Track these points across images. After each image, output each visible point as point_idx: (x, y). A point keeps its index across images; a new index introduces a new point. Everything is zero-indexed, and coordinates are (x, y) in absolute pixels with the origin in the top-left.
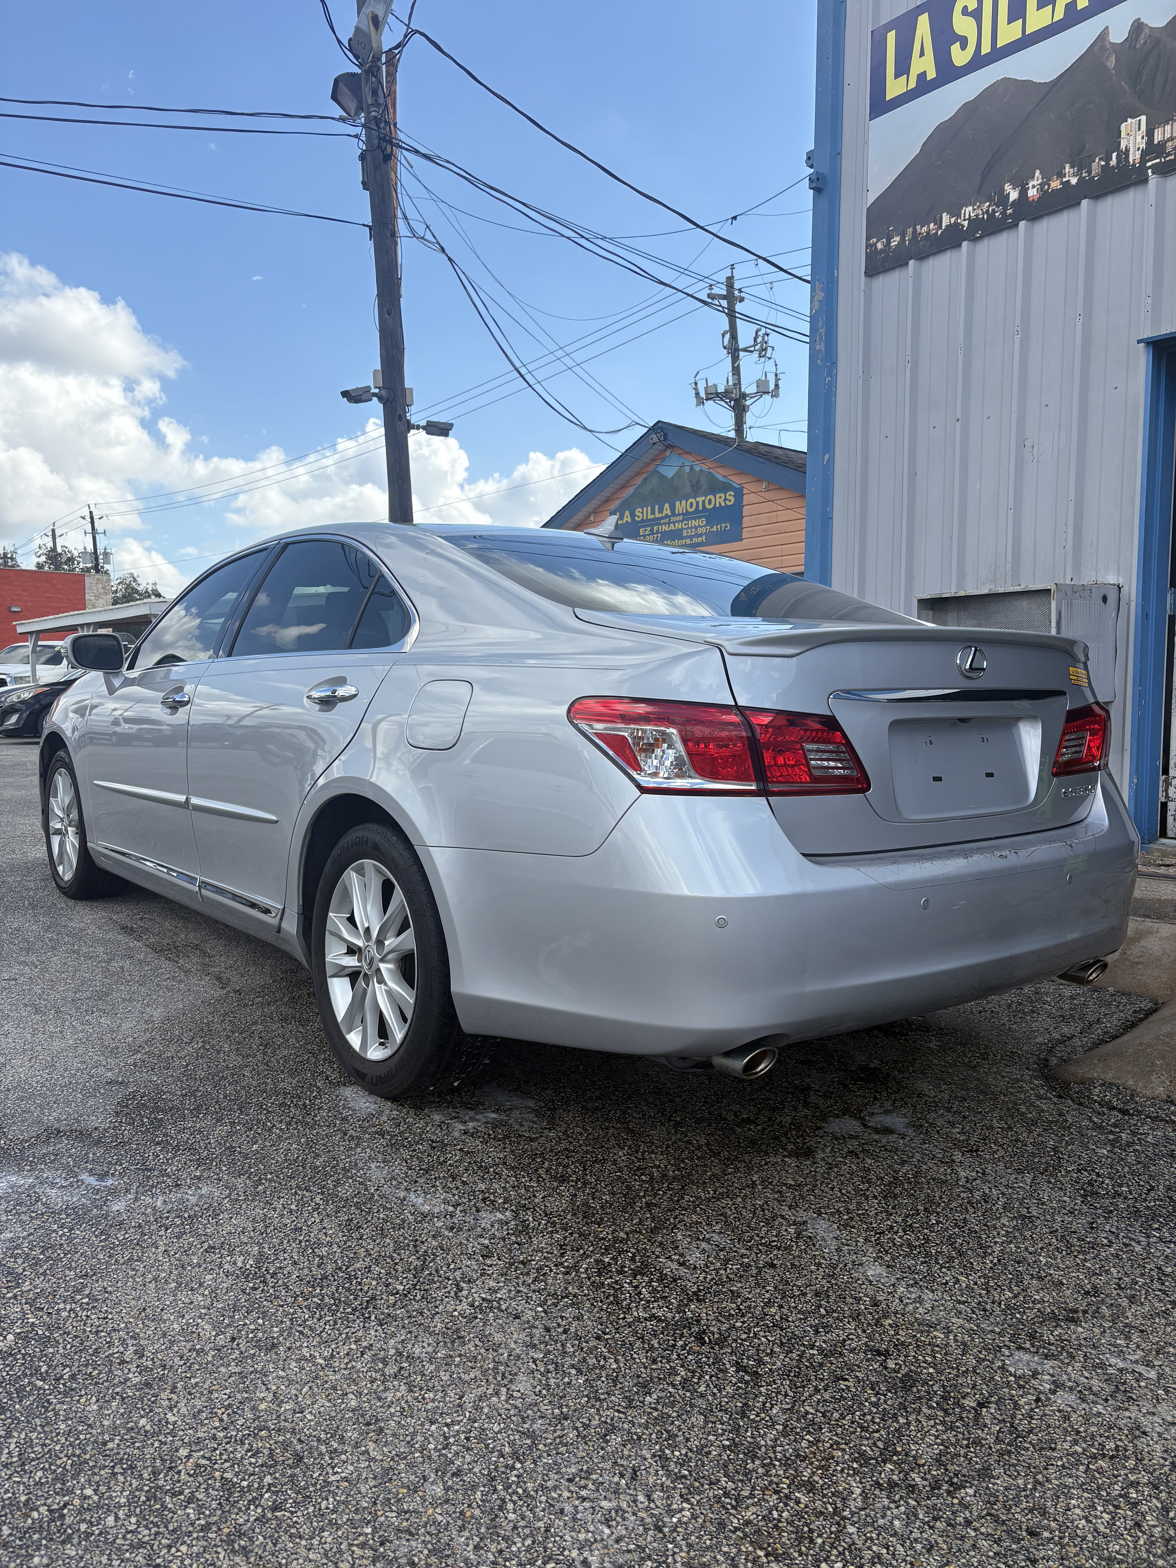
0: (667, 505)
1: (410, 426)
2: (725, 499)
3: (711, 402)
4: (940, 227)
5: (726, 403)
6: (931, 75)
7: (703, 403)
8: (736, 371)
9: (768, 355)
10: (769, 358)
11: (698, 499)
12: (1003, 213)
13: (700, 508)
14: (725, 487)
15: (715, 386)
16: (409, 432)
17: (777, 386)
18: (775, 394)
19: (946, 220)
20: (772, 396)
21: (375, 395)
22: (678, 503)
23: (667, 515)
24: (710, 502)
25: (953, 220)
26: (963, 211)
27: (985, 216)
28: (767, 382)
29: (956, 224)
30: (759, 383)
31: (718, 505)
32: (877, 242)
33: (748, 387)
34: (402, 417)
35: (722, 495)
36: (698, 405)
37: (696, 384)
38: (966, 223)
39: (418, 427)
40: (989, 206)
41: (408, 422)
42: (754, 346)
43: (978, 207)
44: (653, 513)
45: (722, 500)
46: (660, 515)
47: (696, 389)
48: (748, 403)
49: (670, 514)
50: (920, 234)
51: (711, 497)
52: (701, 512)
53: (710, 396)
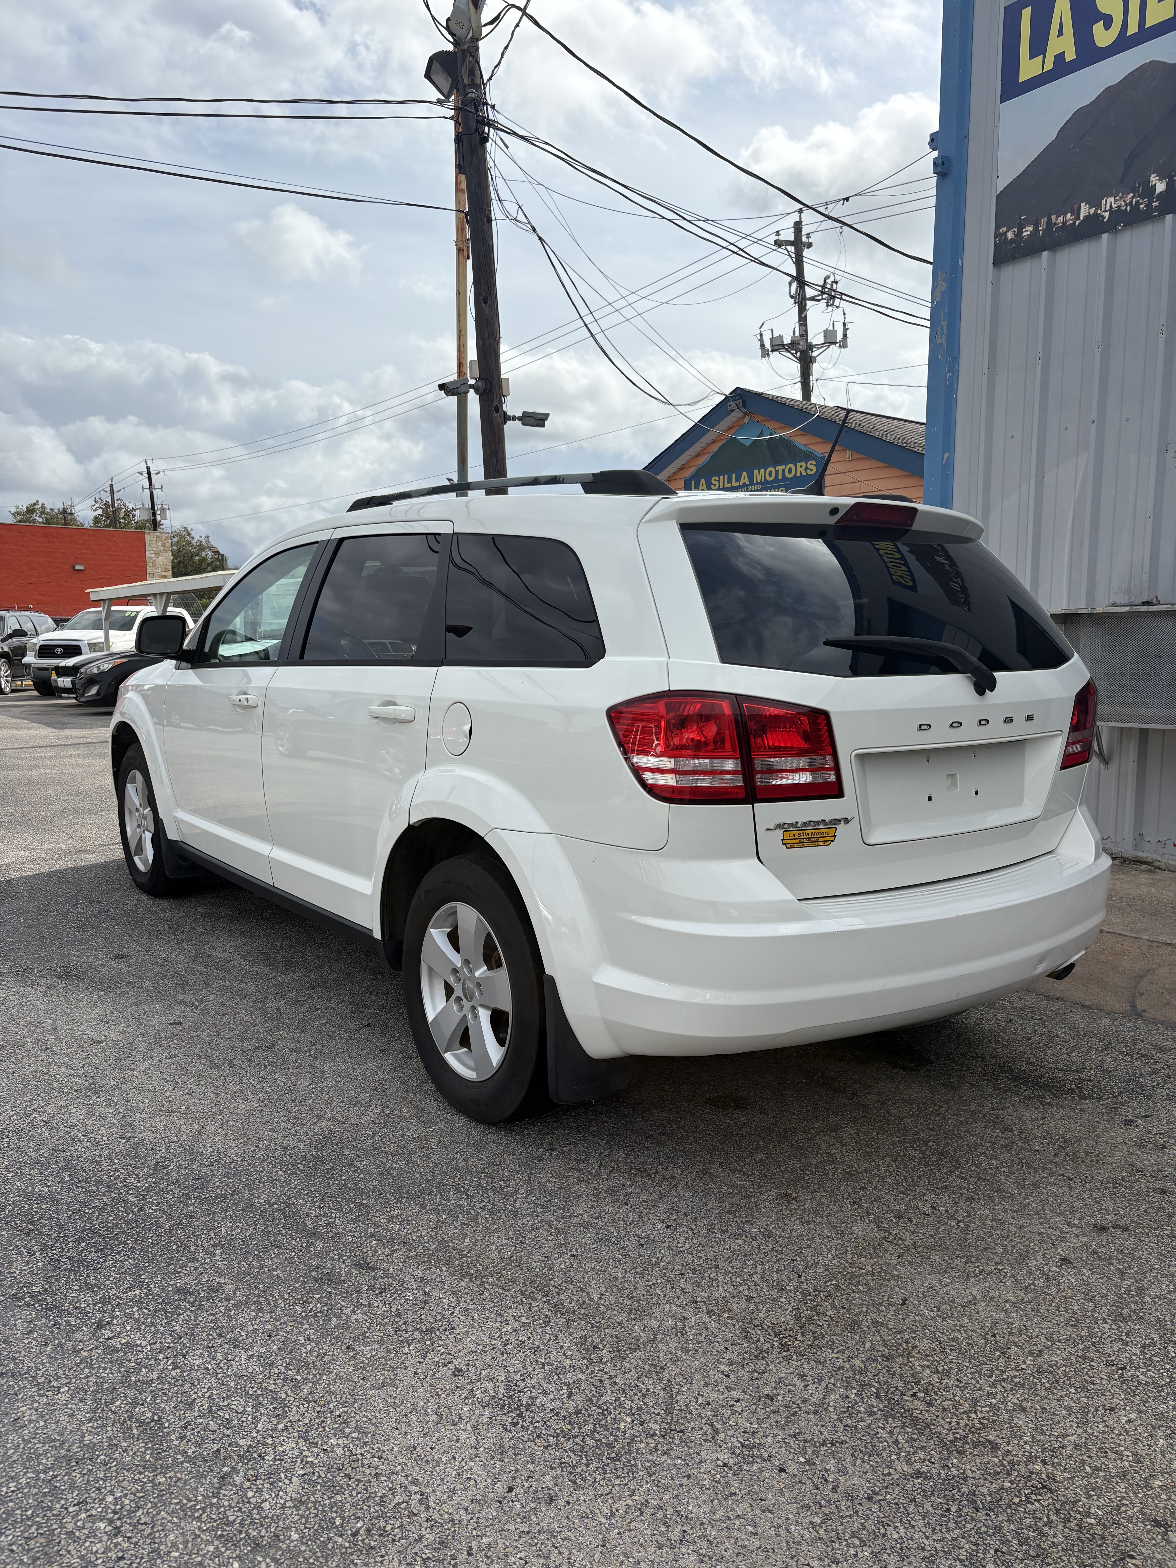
0: (744, 474)
1: (506, 418)
2: (807, 468)
3: (776, 354)
4: (1078, 218)
5: (792, 354)
6: (1071, 56)
7: (768, 355)
8: (803, 321)
9: (836, 304)
10: (837, 307)
11: (777, 468)
12: (1148, 206)
13: (780, 477)
14: (807, 456)
15: (781, 337)
16: (505, 423)
17: (845, 336)
18: (843, 344)
19: (1085, 210)
20: (840, 347)
21: (471, 386)
22: (756, 472)
23: (744, 483)
24: (790, 471)
25: (1092, 211)
26: (1104, 202)
27: (1128, 208)
28: (834, 332)
29: (1096, 215)
30: (826, 333)
31: (798, 475)
32: (1008, 231)
33: (815, 337)
34: (498, 409)
35: (803, 464)
36: (763, 356)
37: (761, 335)
38: (1107, 215)
39: (514, 418)
40: (1133, 198)
41: (505, 414)
42: (822, 294)
43: (1121, 198)
44: (730, 481)
45: (802, 469)
46: (737, 484)
47: (761, 340)
48: (815, 354)
49: (747, 483)
50: (1055, 224)
51: (792, 466)
52: (781, 481)
53: (775, 348)
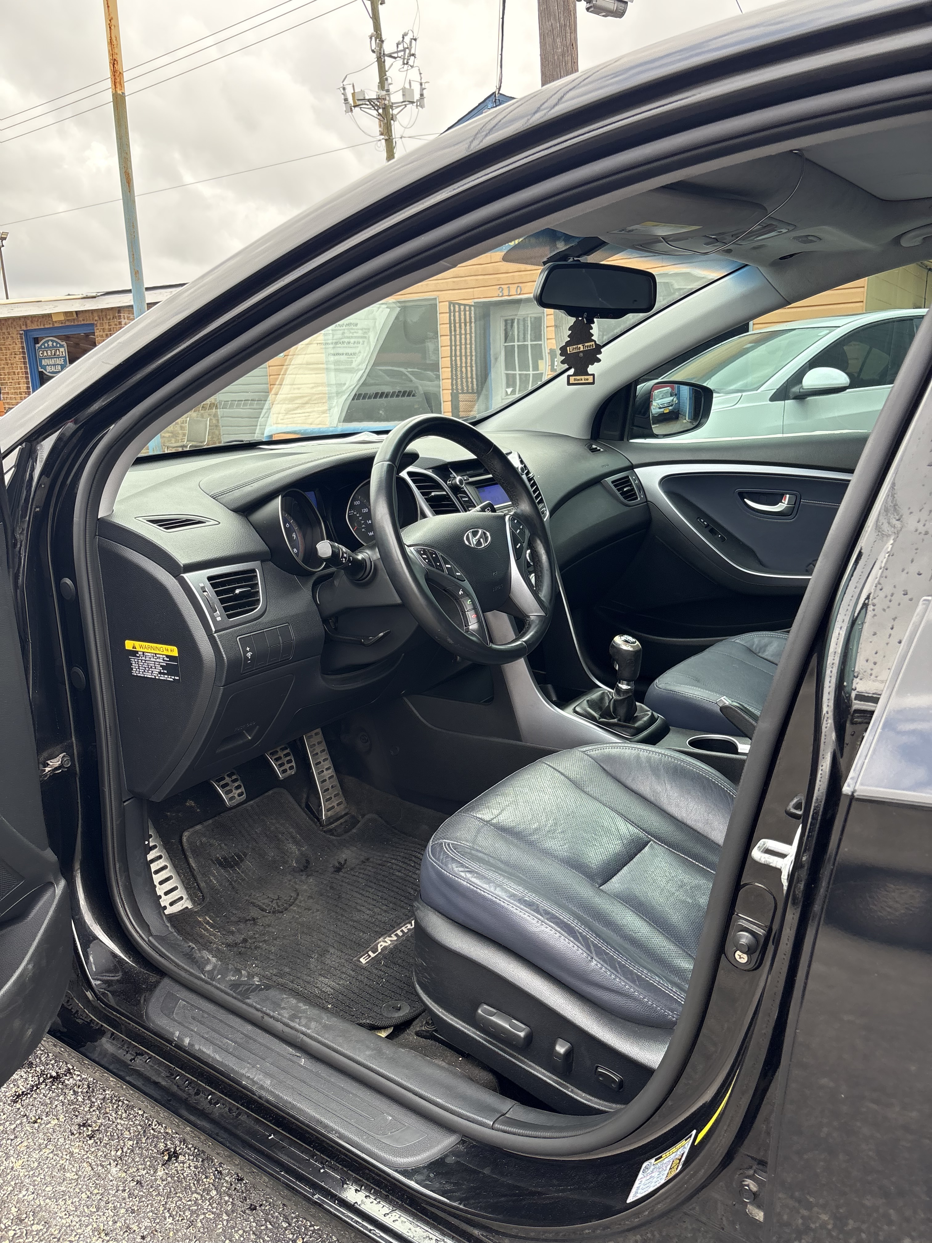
3: (359, 108)
5: (374, 111)
7: (351, 110)
8: (383, 78)
9: (411, 63)
10: (412, 67)
15: (362, 92)
17: (422, 95)
18: (421, 104)
20: (417, 106)
28: (411, 91)
30: (405, 91)
36: (345, 111)
37: (344, 89)
42: (397, 52)
47: (344, 94)
48: (395, 112)
53: (358, 103)
